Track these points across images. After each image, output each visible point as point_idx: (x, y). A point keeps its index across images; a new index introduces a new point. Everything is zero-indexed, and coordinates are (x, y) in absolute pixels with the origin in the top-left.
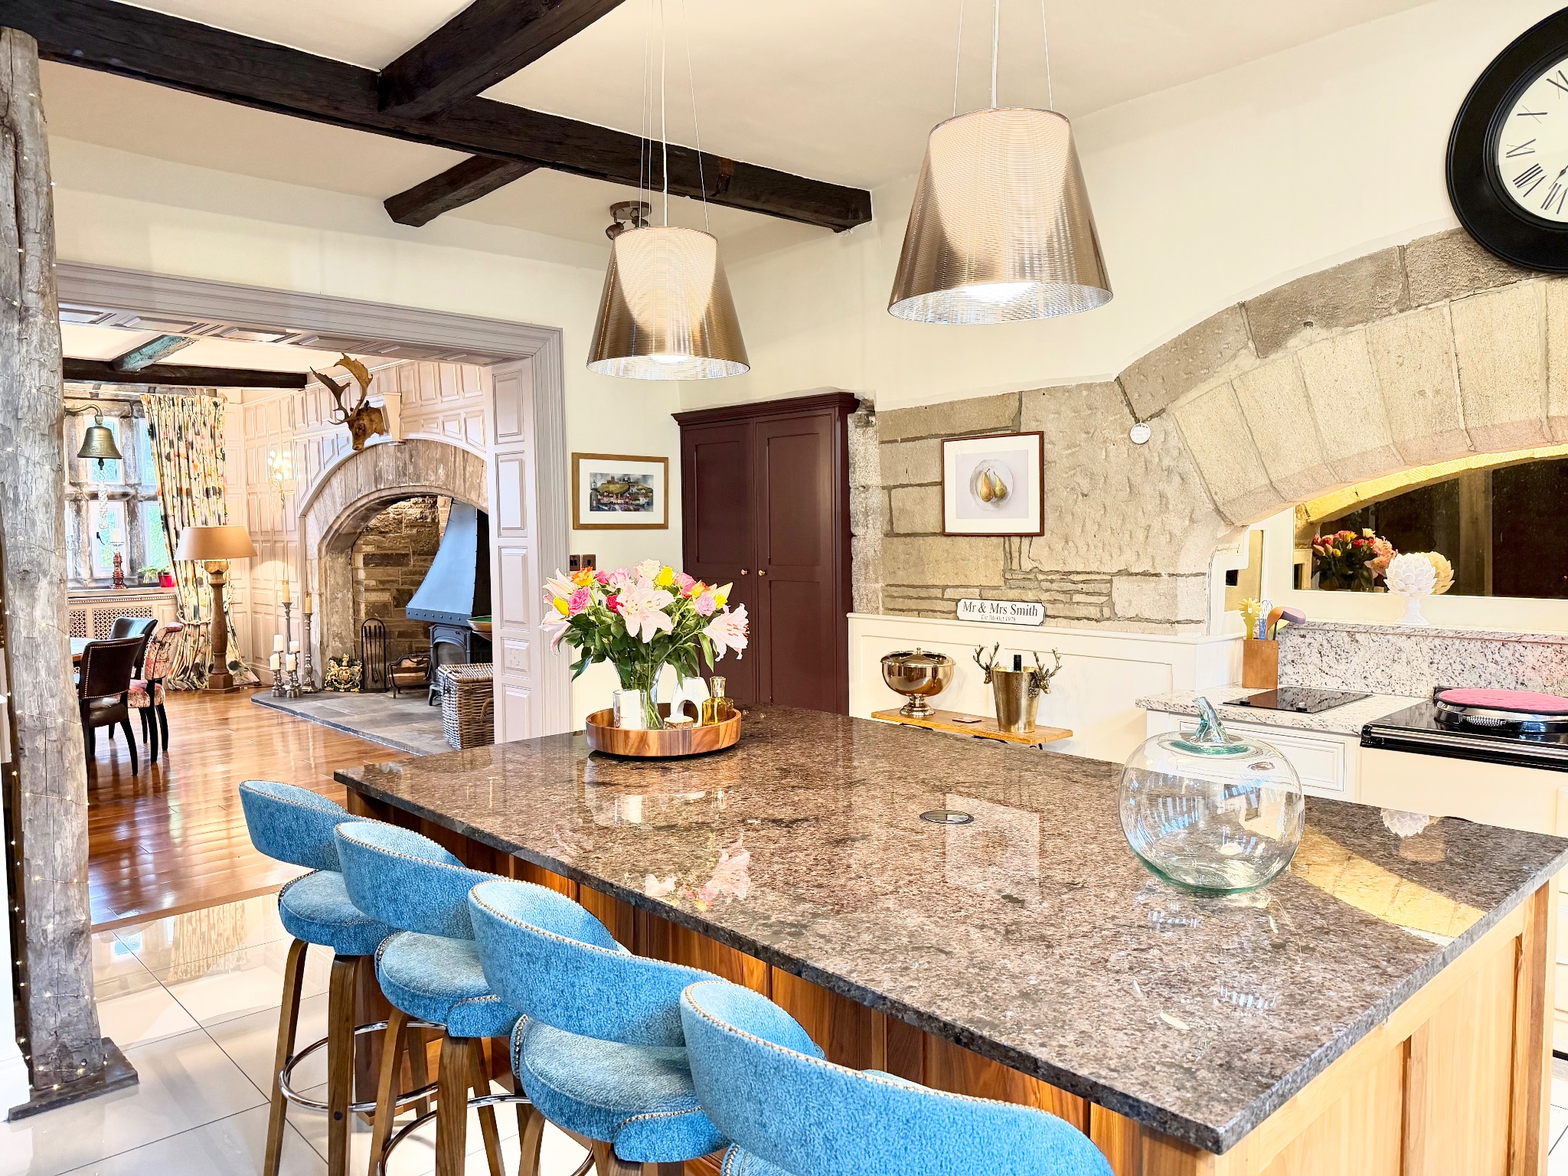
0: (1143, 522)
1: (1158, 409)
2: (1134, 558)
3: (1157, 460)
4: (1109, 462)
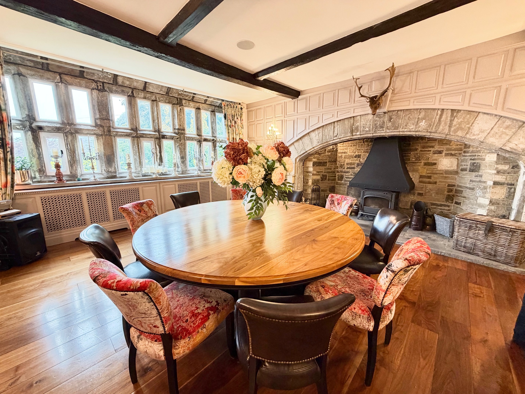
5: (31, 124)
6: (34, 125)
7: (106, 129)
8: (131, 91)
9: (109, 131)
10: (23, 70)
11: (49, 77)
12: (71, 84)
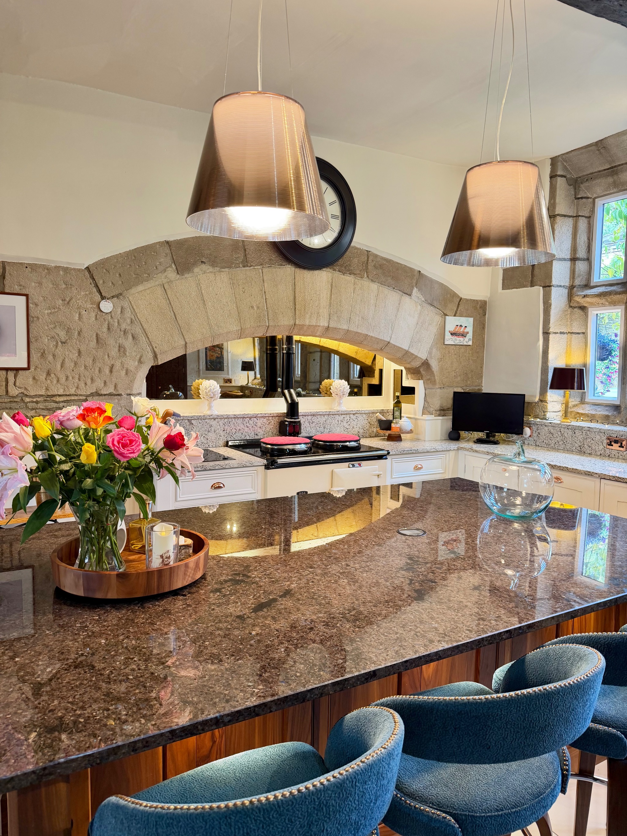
0: (109, 362)
1: (117, 292)
2: (103, 385)
3: (116, 324)
4: (83, 322)
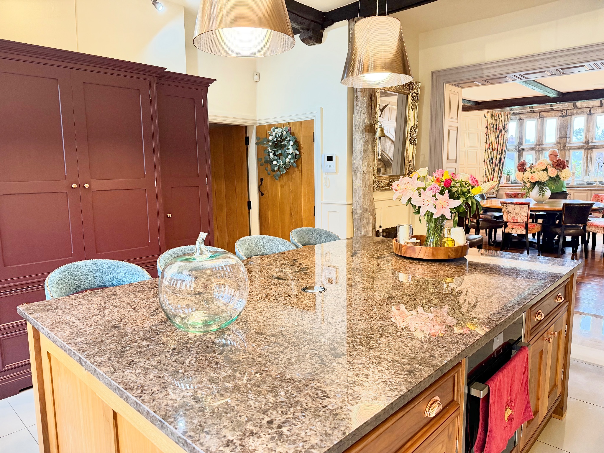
5: (519, 148)
6: (520, 148)
7: (562, 145)
8: (589, 109)
9: (565, 146)
10: (522, 116)
11: (534, 116)
12: (546, 117)
